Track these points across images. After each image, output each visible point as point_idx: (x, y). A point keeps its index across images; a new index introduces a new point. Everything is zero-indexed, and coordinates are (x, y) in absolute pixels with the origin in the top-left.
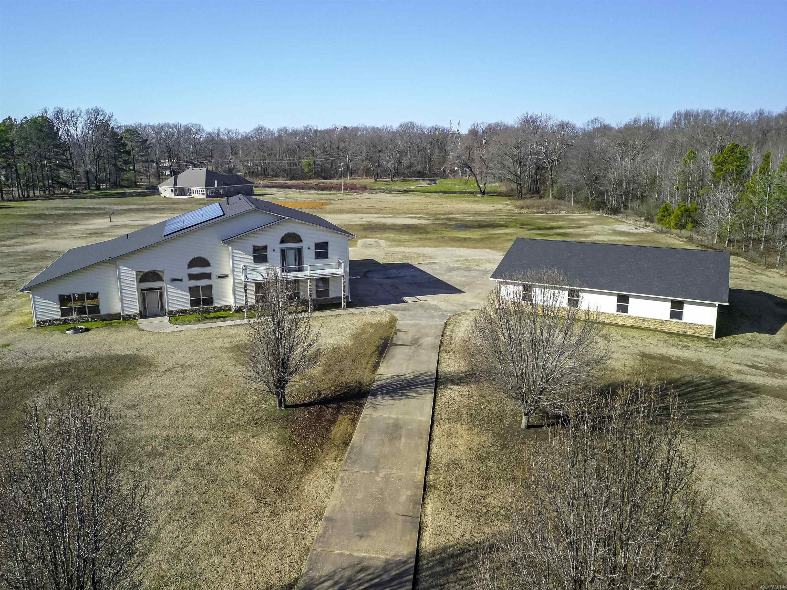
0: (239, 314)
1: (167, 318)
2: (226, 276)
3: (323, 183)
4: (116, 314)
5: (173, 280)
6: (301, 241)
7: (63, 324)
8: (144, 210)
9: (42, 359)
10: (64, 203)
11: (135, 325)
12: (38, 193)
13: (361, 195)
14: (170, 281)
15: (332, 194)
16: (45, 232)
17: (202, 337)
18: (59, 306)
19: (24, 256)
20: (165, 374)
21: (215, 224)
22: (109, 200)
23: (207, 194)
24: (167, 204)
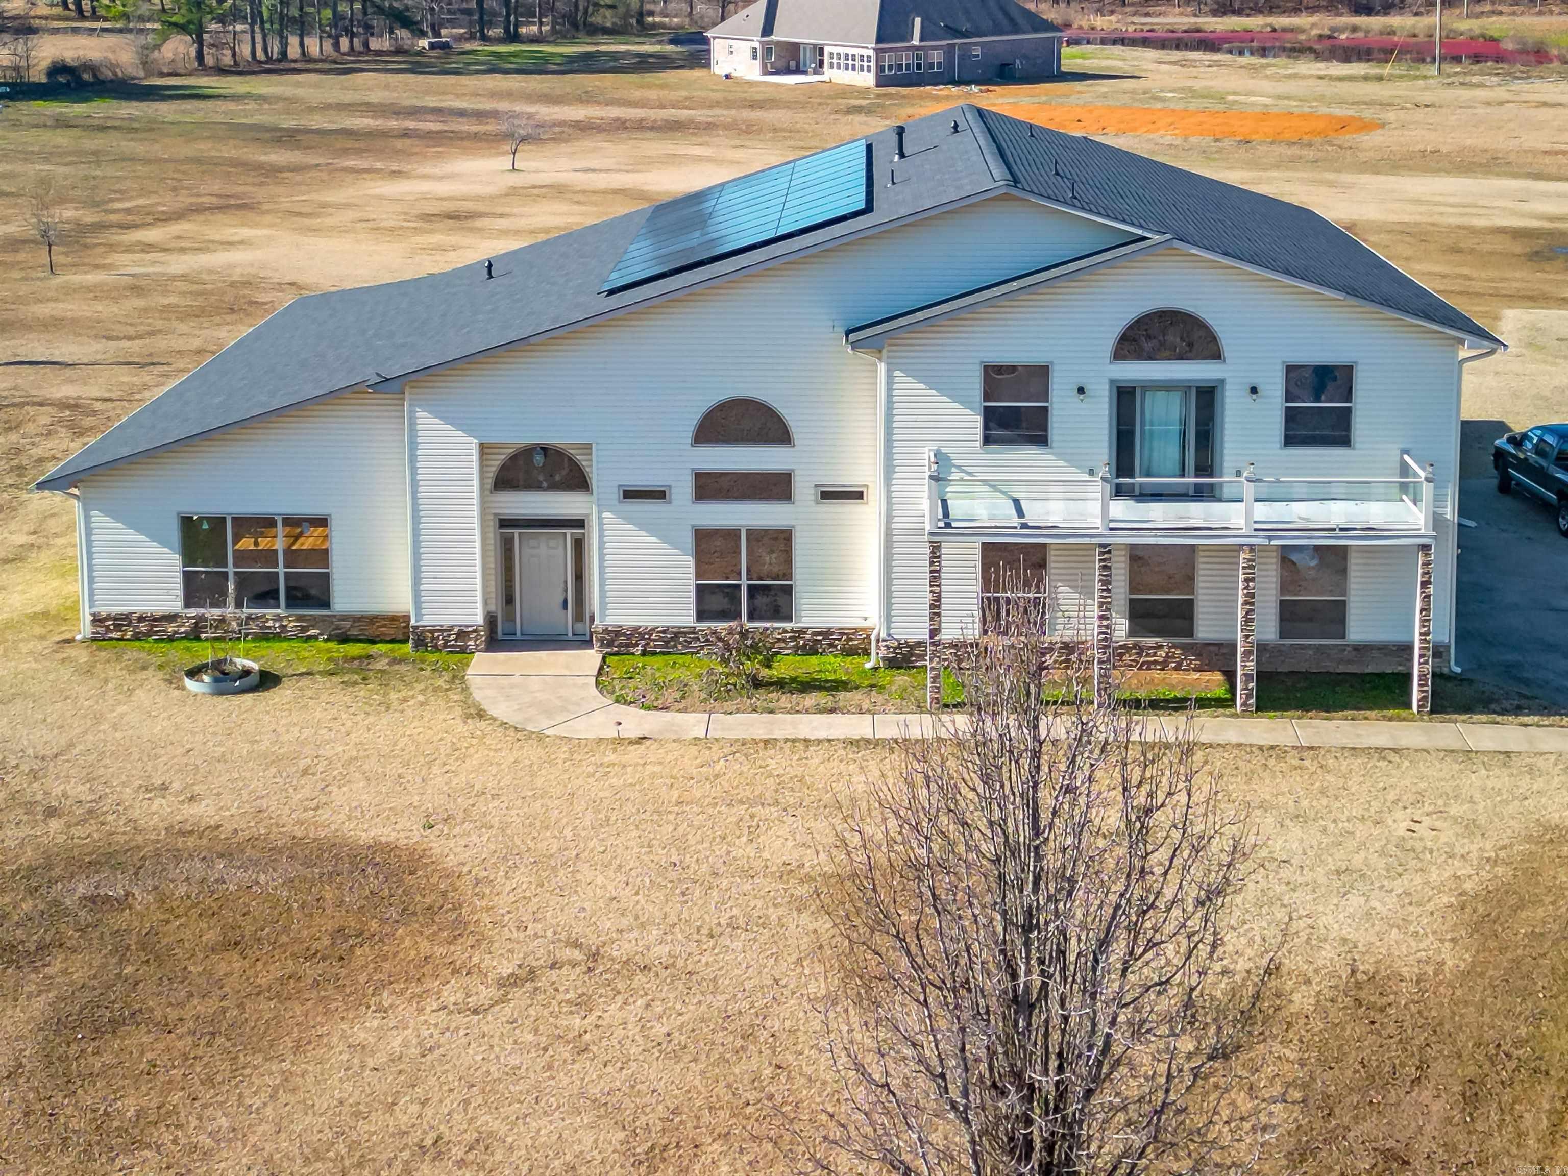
0: (901, 679)
1: (592, 658)
2: (859, 495)
3: (1355, 29)
4: (393, 619)
5: (630, 494)
6: (1217, 355)
7: (188, 637)
8: (641, 126)
9: (51, 812)
10: (387, 87)
11: (458, 678)
12: (313, 45)
13: (1517, 86)
14: (615, 495)
15: (1391, 78)
16: (285, 203)
17: (717, 792)
18: (175, 560)
19: (184, 294)
20: (503, 1000)
21: (825, 251)
22: (535, 83)
23: (880, 68)
24: (728, 104)
